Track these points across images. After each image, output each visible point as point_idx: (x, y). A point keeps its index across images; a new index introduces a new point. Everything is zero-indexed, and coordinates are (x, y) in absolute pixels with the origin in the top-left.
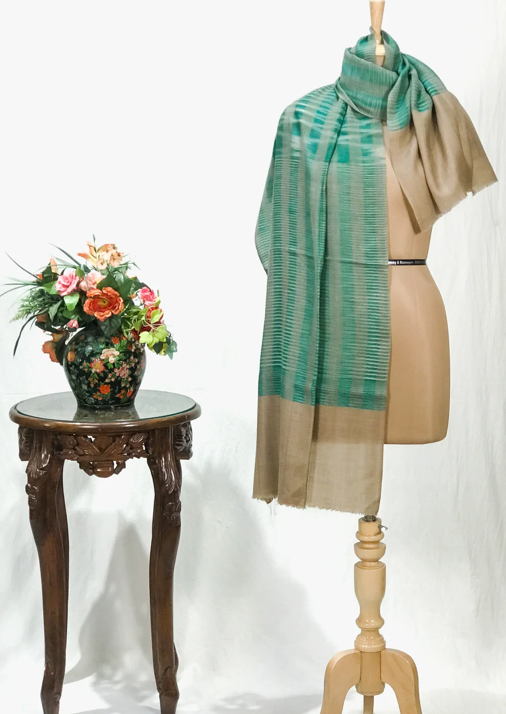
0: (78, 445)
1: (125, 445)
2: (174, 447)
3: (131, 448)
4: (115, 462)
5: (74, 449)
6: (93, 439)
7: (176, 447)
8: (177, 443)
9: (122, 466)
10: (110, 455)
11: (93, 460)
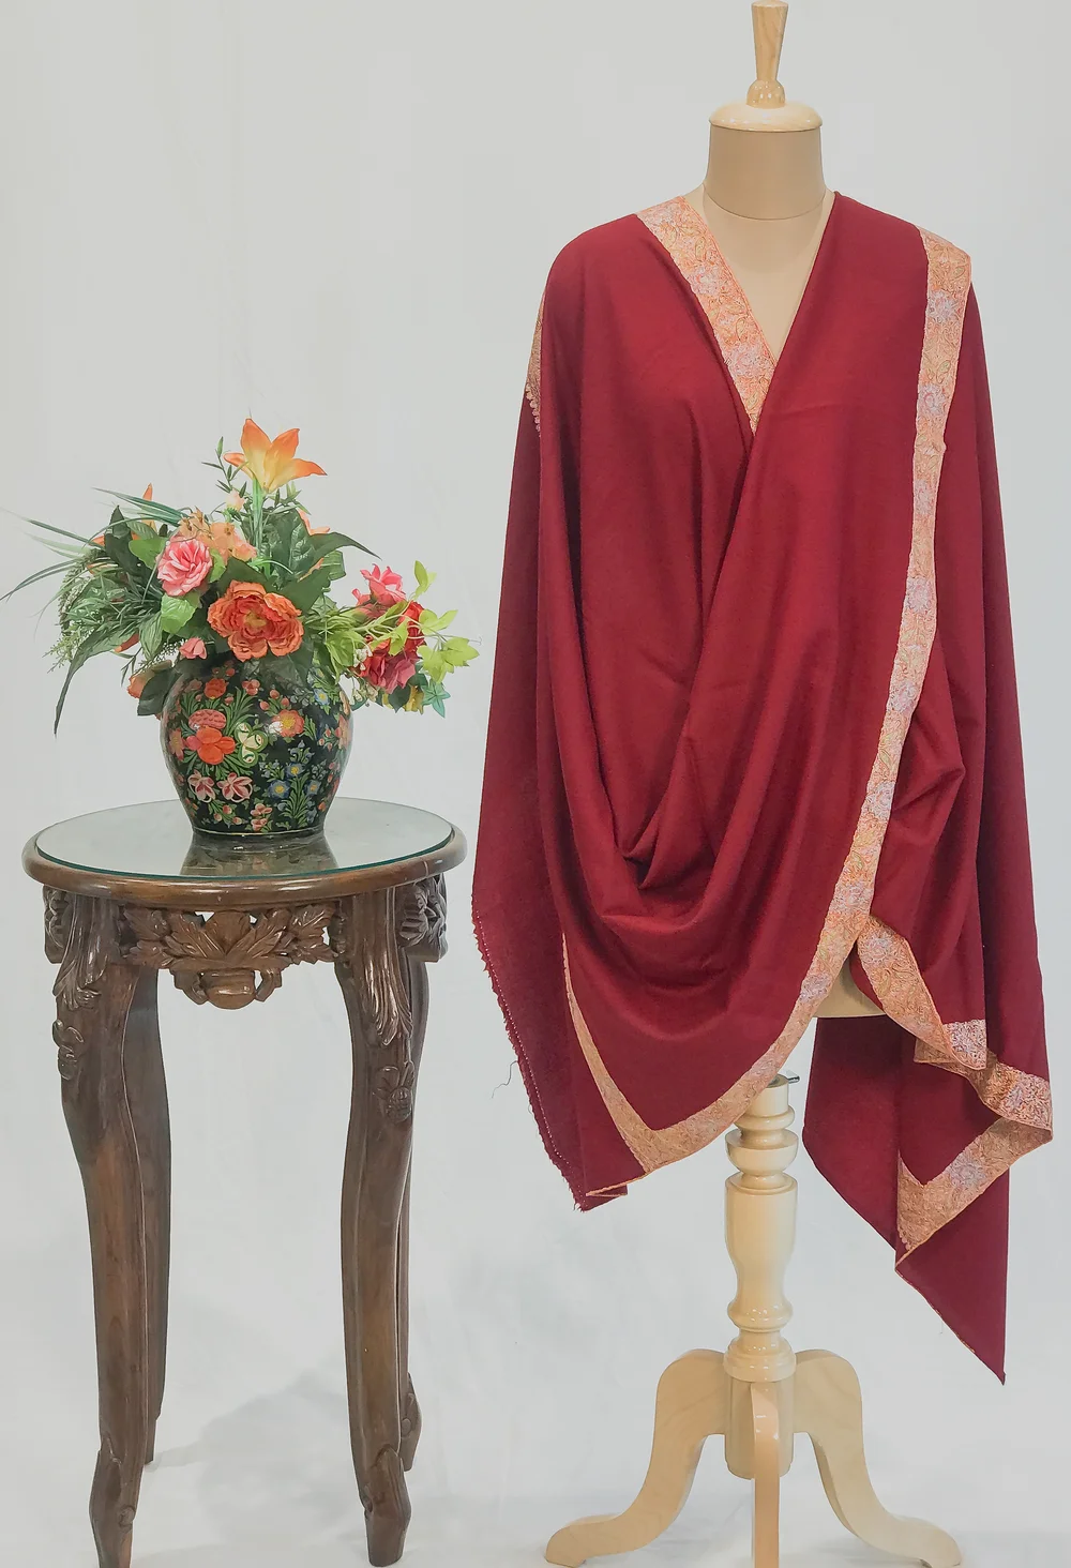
0: (169, 933)
1: (280, 934)
2: (399, 937)
3: (295, 940)
4: (258, 973)
5: (163, 943)
6: (207, 916)
7: (402, 934)
8: (404, 925)
9: (273, 982)
10: (244, 958)
11: (205, 967)
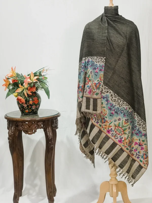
0: (22, 125)
1: (36, 125)
2: (52, 126)
3: (38, 126)
5: (21, 126)
6: (27, 123)
8: (52, 124)
9: (35, 131)
10: (32, 128)
11: (27, 129)
